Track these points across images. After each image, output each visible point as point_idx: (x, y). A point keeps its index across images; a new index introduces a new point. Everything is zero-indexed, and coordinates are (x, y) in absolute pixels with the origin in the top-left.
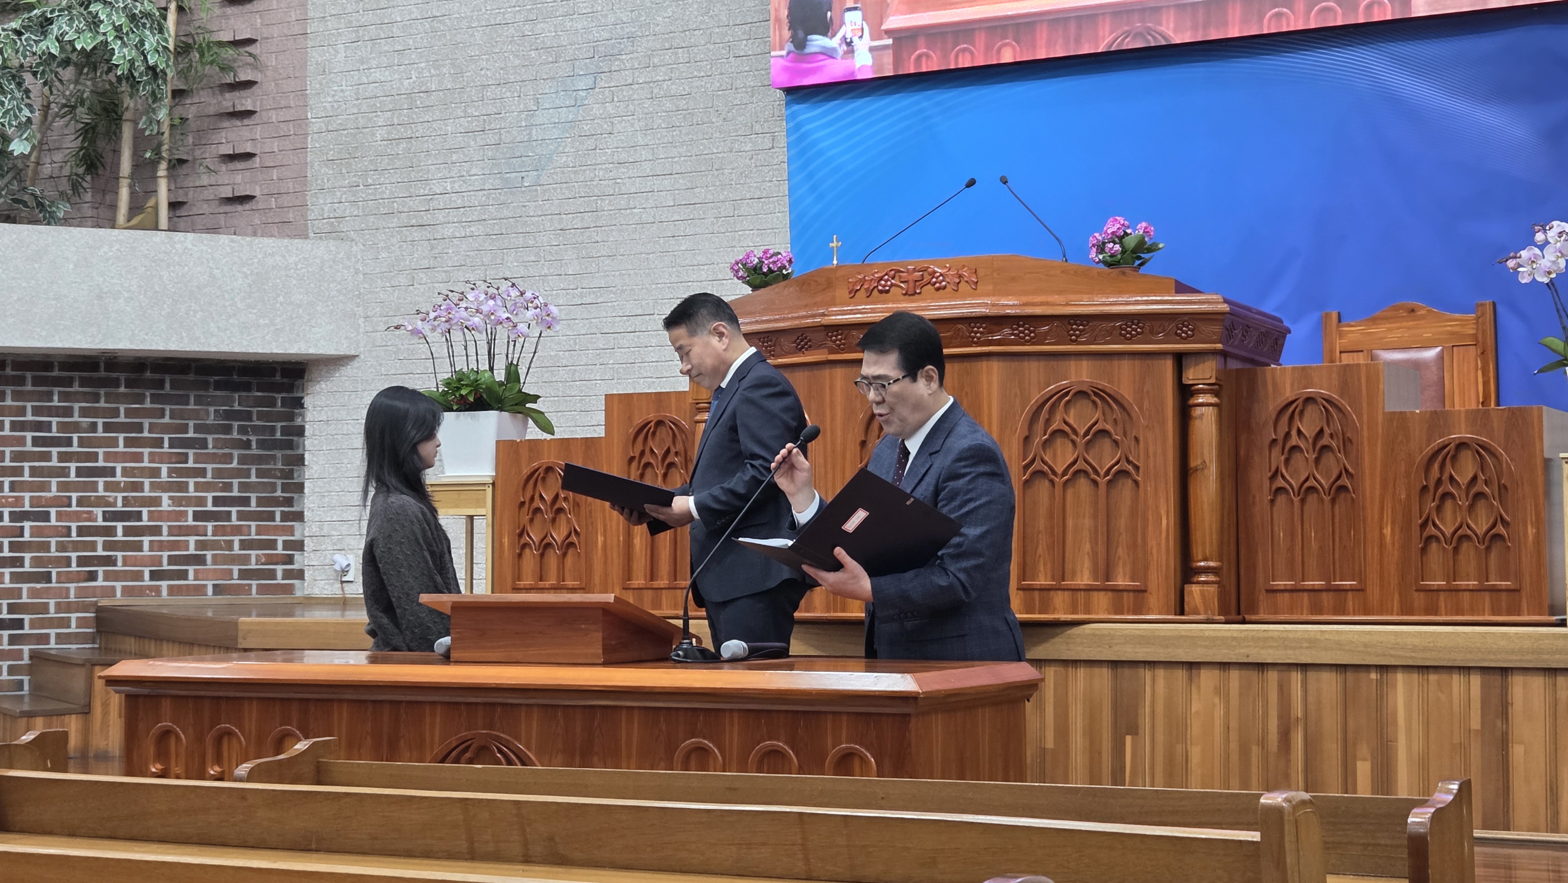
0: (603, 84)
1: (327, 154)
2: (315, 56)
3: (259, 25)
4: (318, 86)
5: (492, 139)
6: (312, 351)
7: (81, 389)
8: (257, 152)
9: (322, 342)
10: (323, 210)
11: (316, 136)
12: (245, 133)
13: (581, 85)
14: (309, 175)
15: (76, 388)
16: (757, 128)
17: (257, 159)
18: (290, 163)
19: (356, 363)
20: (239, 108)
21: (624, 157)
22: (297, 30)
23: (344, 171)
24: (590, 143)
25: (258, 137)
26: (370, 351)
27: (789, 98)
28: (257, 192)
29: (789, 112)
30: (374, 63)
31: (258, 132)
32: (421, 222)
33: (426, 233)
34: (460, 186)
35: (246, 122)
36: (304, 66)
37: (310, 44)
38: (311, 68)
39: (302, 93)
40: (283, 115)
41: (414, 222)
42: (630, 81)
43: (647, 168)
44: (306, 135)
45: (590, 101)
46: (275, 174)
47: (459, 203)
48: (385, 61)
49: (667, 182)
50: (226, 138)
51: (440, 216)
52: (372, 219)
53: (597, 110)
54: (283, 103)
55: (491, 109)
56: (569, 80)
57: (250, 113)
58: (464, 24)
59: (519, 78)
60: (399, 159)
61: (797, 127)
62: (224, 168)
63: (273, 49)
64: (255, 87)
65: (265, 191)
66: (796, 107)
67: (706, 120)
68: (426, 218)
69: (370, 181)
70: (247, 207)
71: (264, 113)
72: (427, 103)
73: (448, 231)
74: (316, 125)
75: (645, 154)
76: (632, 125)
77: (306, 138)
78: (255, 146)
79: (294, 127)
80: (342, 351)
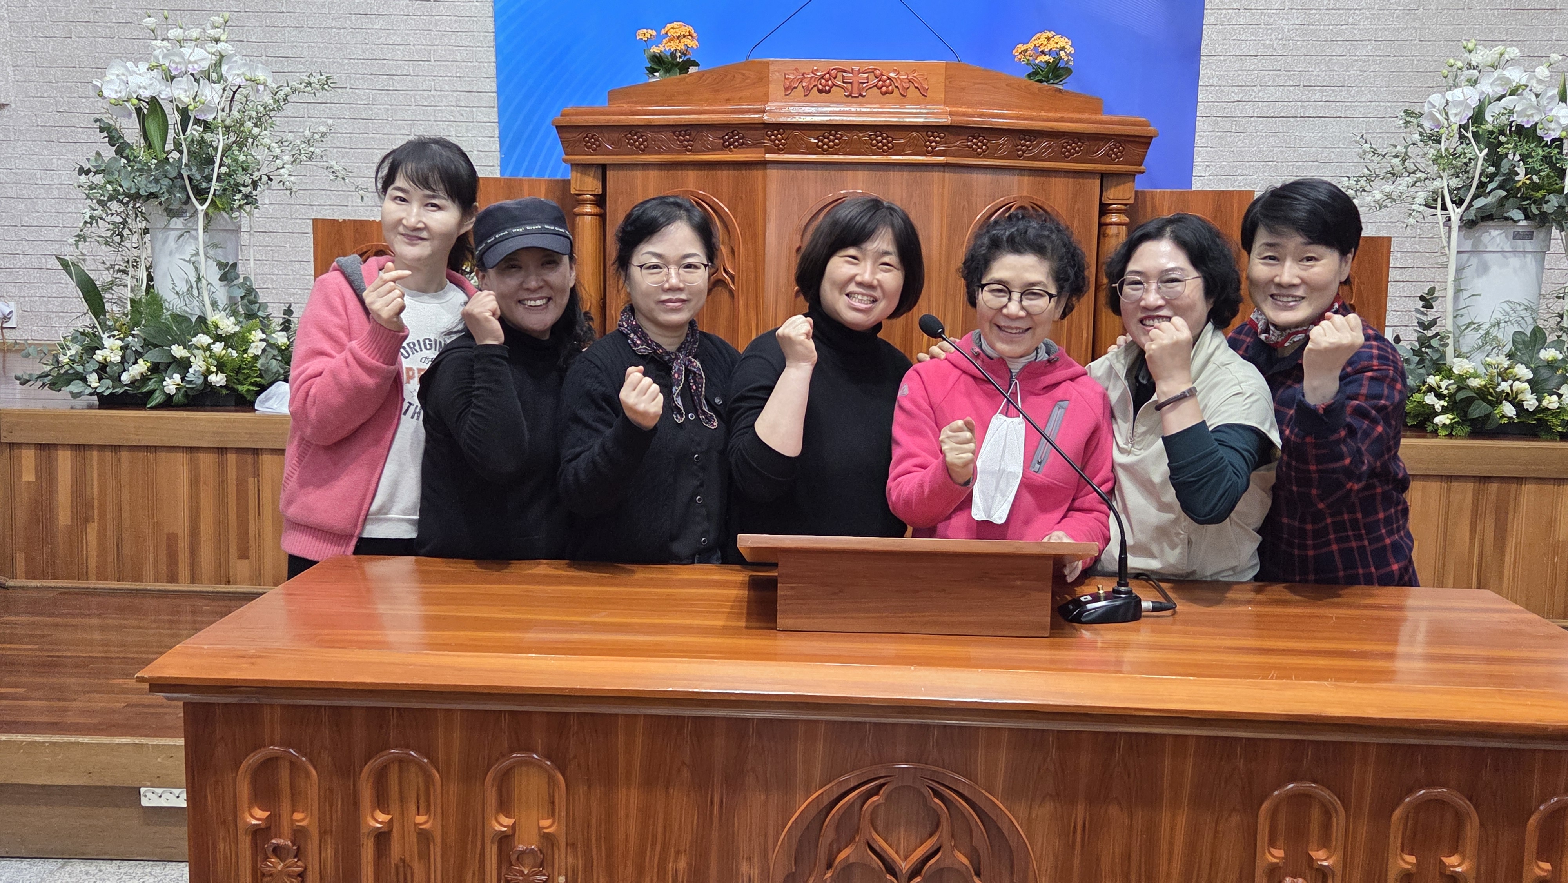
26: (22, 101)
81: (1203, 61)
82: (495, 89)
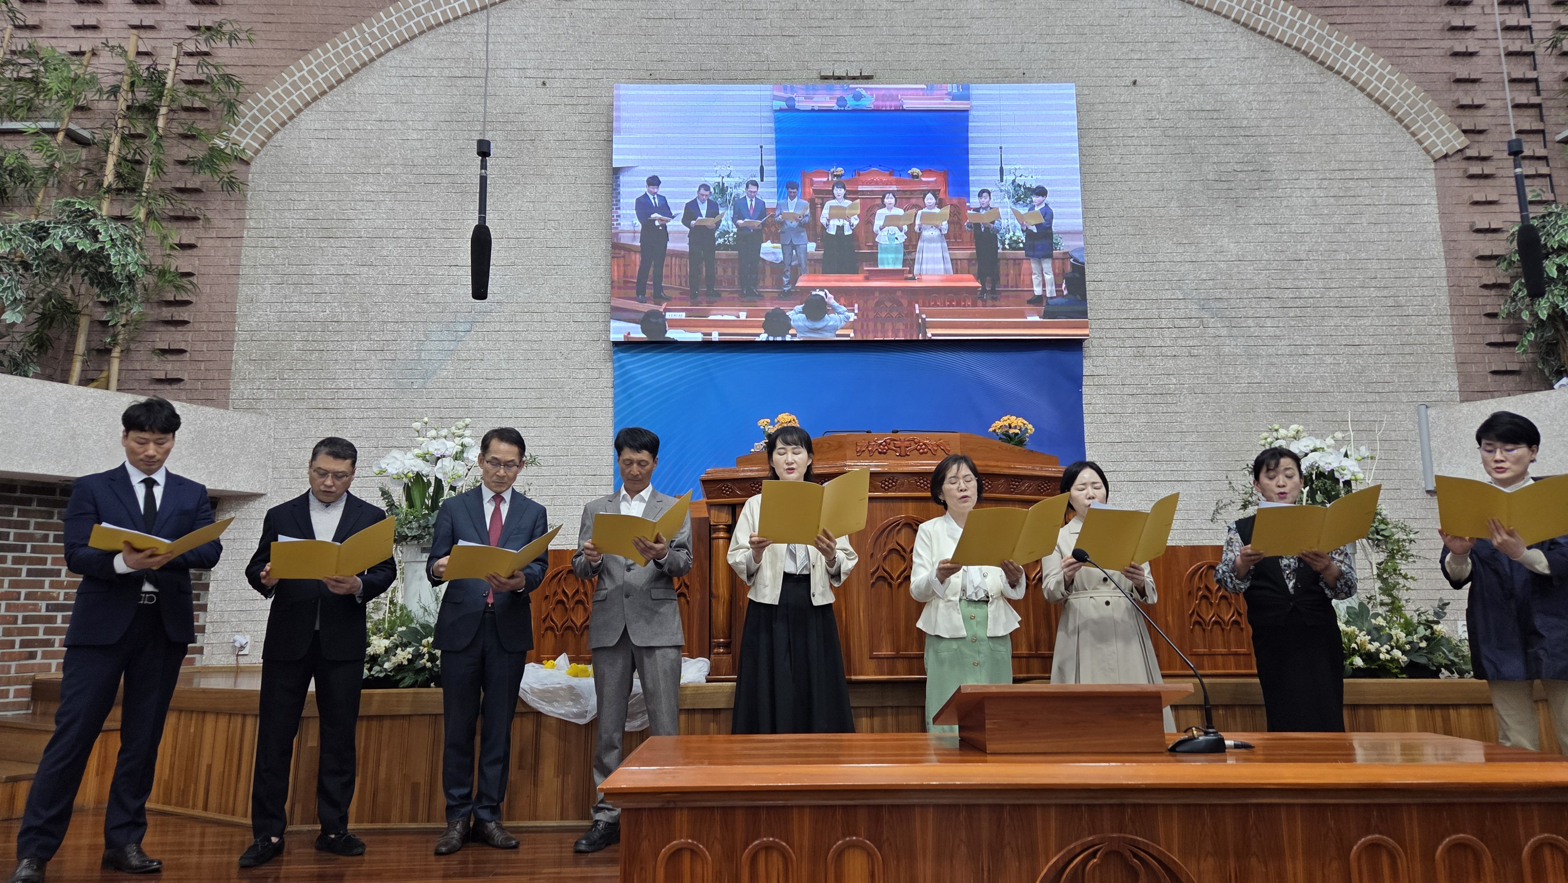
0: (477, 329)
1: (250, 355)
2: (244, 291)
3: (197, 265)
4: (246, 310)
5: (389, 356)
6: (234, 489)
7: (38, 508)
8: (188, 350)
9: (242, 483)
10: (243, 393)
11: (241, 343)
12: (178, 336)
13: (461, 329)
14: (233, 368)
15: (34, 507)
16: (589, 365)
17: (188, 355)
18: (218, 359)
19: (263, 500)
20: (177, 318)
21: (491, 375)
22: (231, 271)
23: (264, 368)
24: (467, 365)
25: (189, 339)
26: (276, 492)
27: (616, 348)
28: (186, 377)
29: (615, 357)
30: (296, 299)
31: (190, 336)
32: (326, 406)
33: (332, 414)
34: (362, 385)
35: (179, 328)
36: (235, 296)
37: (241, 281)
38: (241, 298)
39: (232, 313)
40: (212, 327)
41: (321, 406)
42: (497, 329)
43: (508, 384)
44: (233, 341)
45: (467, 338)
46: (203, 366)
47: (360, 395)
48: (304, 298)
49: (522, 393)
50: (160, 338)
51: (343, 404)
52: (286, 402)
53: (472, 345)
54: (214, 318)
55: (389, 337)
56: (451, 325)
57: (184, 323)
58: (371, 281)
59: (413, 320)
60: (312, 364)
61: (622, 366)
62: (156, 359)
63: (209, 282)
64: (190, 307)
65: (193, 377)
66: (621, 355)
67: (552, 357)
68: (331, 404)
69: (286, 376)
70: (176, 387)
71: (197, 325)
72: (338, 329)
73: (349, 414)
74: (241, 336)
75: (507, 375)
76: (498, 356)
77: (233, 344)
78: (187, 346)
79: (222, 335)
80: (256, 490)
81: (1087, 446)
82: (612, 473)
